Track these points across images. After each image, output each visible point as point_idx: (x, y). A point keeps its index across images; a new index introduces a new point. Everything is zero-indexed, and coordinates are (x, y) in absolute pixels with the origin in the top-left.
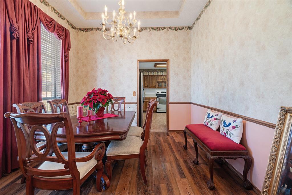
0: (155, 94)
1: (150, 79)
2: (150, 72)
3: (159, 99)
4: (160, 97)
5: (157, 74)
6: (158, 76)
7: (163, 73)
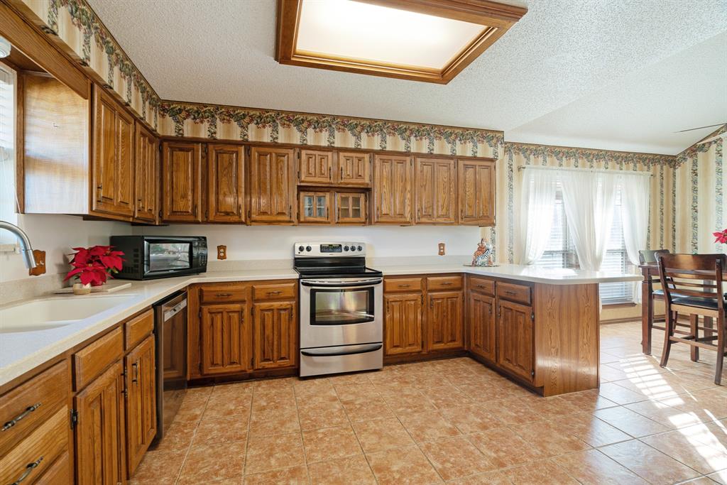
0: (287, 257)
1: (255, 167)
2: (252, 126)
3: (313, 293)
4: (317, 281)
5: (296, 139)
6: (304, 152)
7: (332, 135)
